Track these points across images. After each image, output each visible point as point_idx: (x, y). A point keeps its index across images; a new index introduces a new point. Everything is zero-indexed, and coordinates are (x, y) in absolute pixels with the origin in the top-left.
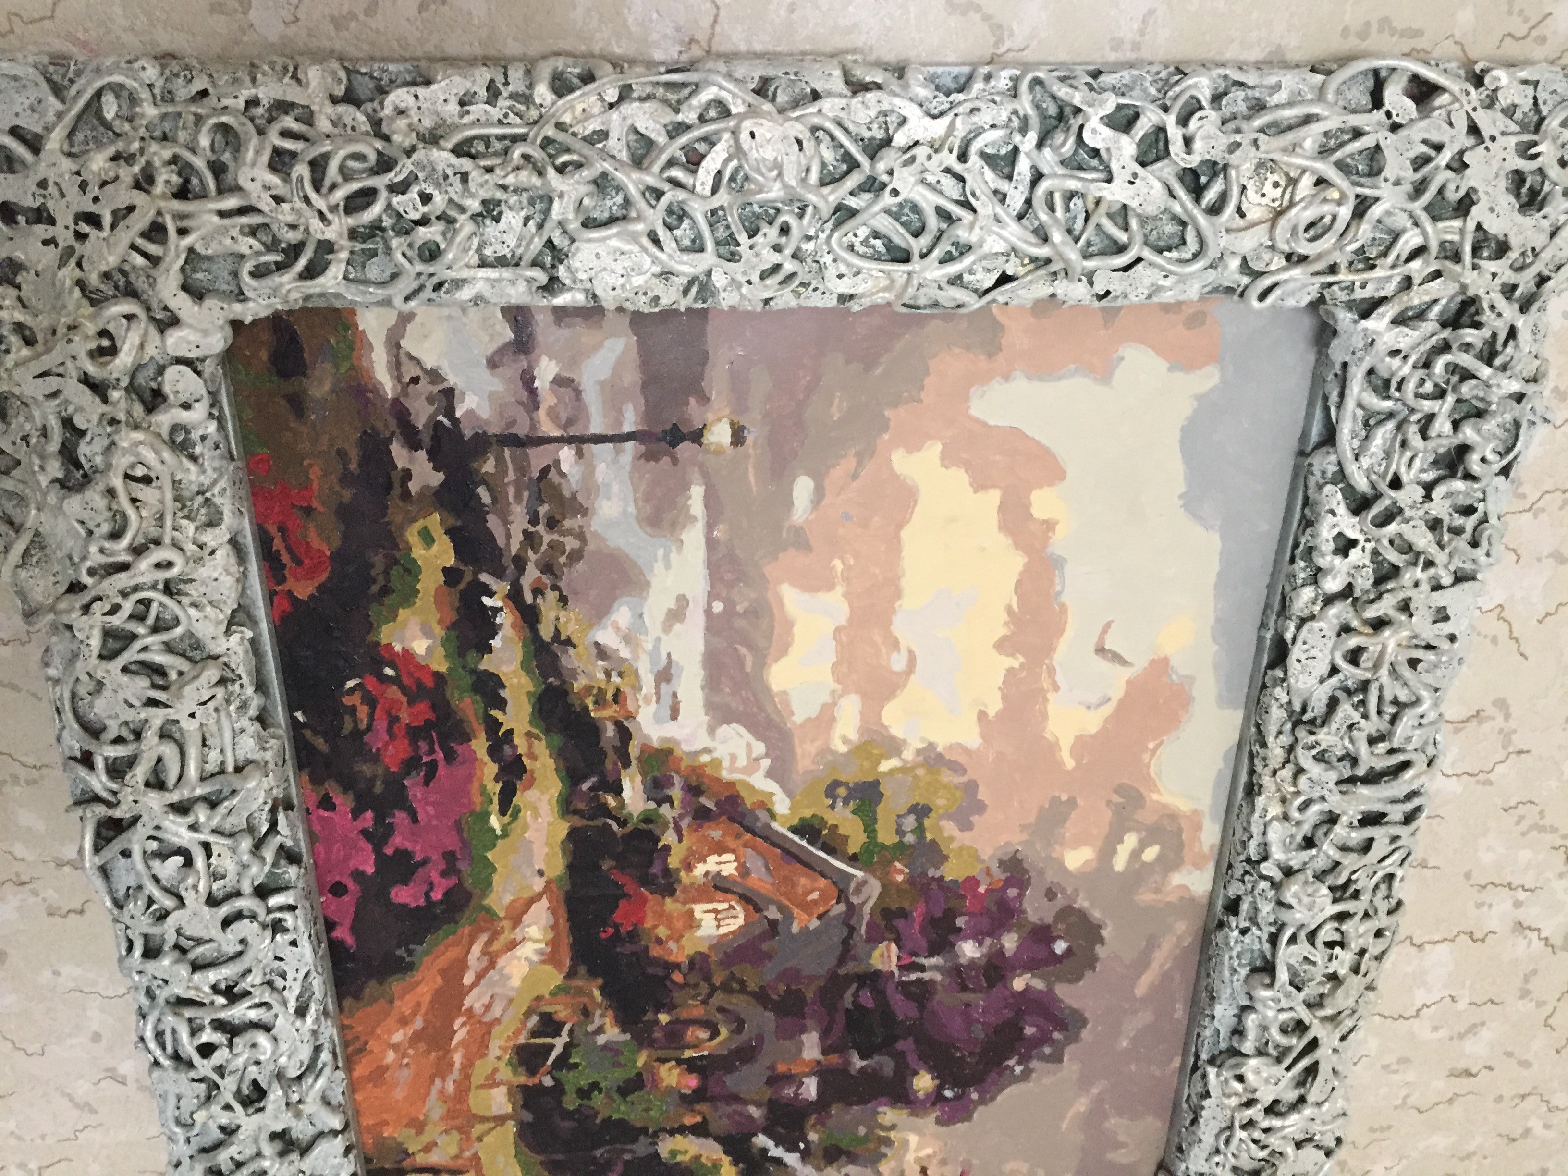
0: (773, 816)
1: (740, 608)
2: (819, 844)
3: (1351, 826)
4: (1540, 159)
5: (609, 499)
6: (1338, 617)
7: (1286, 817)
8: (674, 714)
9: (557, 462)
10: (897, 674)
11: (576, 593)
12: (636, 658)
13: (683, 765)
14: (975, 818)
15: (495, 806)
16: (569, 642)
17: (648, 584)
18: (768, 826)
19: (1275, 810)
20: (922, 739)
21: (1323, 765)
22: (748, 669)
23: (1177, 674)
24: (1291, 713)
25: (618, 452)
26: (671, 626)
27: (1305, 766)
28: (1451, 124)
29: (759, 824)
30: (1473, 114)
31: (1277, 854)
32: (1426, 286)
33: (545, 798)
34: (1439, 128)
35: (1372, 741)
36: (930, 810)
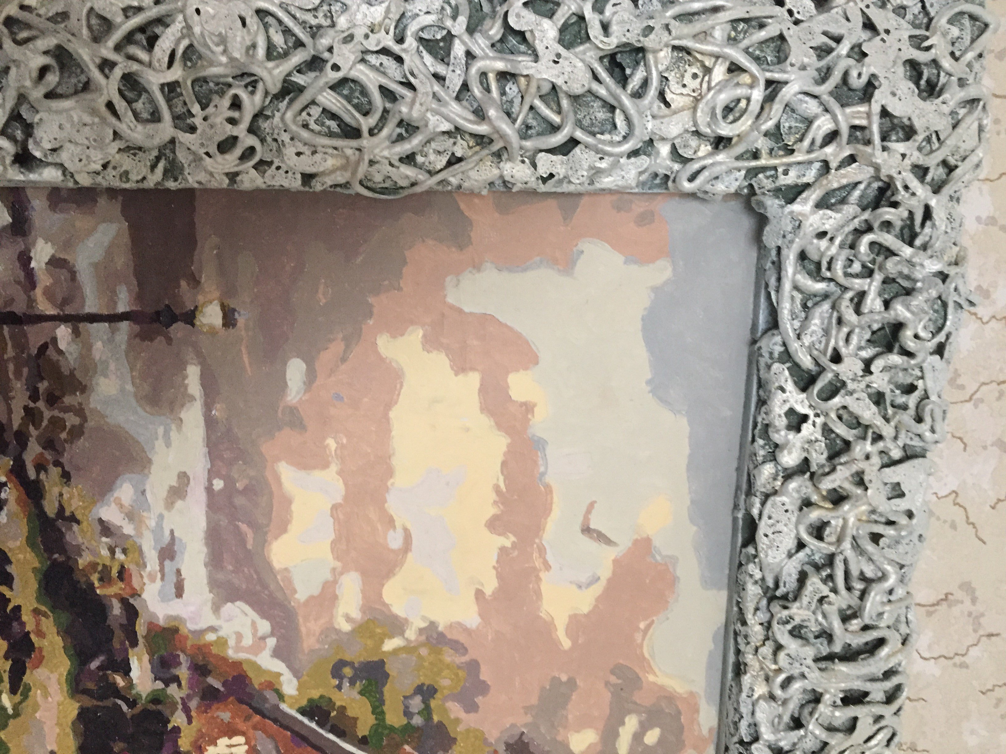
0: (281, 697)
1: (239, 486)
2: (328, 726)
3: (834, 705)
4: (933, 51)
5: (106, 376)
6: (798, 492)
7: (772, 697)
8: (179, 591)
9: (54, 340)
10: (393, 551)
11: (78, 469)
12: (140, 534)
13: (189, 643)
14: (479, 700)
15: (6, 685)
16: (73, 519)
17: (150, 461)
18: (277, 707)
19: (761, 690)
20: (424, 618)
21: (800, 641)
22: (249, 547)
23: (660, 554)
24: (766, 590)
25: (113, 332)
26: (173, 503)
27: (782, 642)
28: (848, 20)
29: (267, 705)
30: (865, 10)
31: (767, 734)
32: (842, 171)
33: (54, 677)
34: (837, 21)
35: (845, 619)
36: (435, 691)
